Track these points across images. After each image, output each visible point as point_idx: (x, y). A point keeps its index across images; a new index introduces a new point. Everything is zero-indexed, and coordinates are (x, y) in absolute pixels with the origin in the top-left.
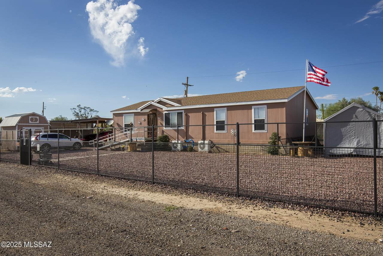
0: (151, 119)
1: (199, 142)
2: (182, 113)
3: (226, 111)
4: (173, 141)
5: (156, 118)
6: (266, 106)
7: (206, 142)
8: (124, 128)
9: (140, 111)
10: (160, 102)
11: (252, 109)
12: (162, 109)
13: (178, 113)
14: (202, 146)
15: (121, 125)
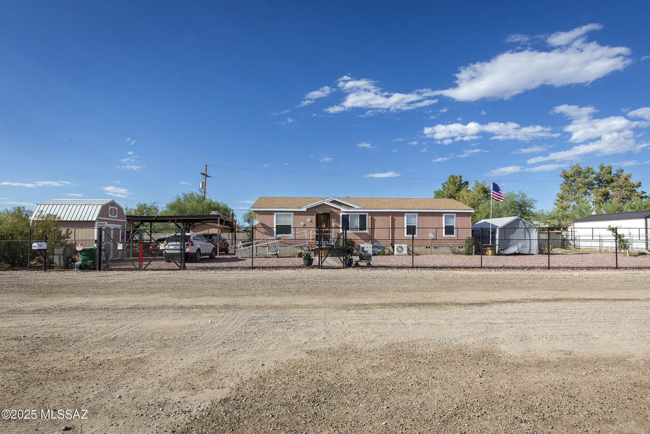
0: (322, 220)
1: (396, 246)
2: (366, 215)
3: (417, 217)
4: (362, 245)
5: (328, 220)
6: (455, 215)
7: (405, 246)
8: (275, 229)
9: (305, 210)
10: (334, 202)
11: (442, 216)
12: (340, 210)
13: (360, 216)
14: (400, 249)
15: (270, 226)
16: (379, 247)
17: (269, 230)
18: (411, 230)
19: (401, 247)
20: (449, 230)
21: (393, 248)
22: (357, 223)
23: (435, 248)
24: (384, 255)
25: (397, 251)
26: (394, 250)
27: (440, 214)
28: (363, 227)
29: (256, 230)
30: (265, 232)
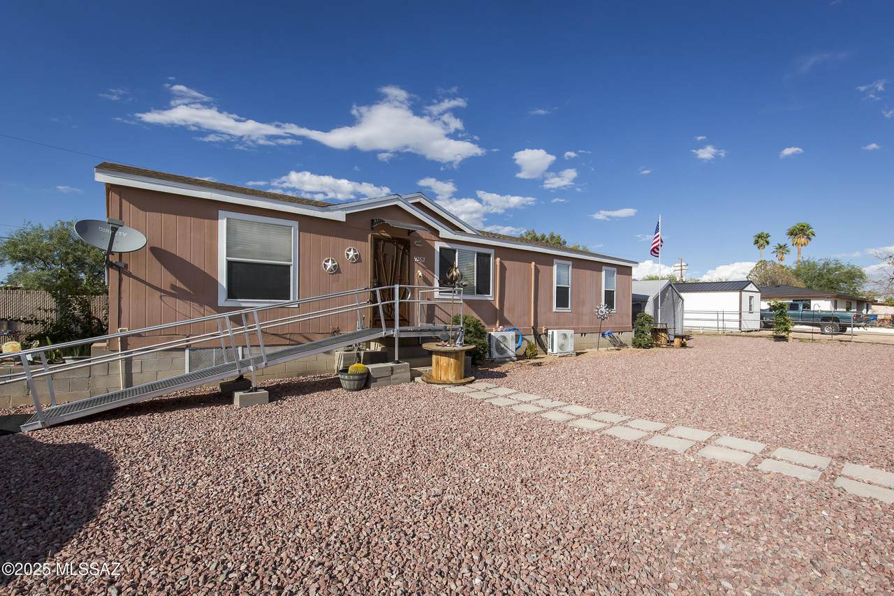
0: (389, 259)
1: (556, 333)
2: (489, 256)
3: (571, 268)
4: (496, 335)
5: (406, 258)
6: (616, 269)
7: (570, 333)
8: (222, 280)
9: (341, 217)
11: (602, 272)
12: (436, 232)
13: (479, 255)
14: (562, 342)
15: (197, 266)
17: (191, 282)
21: (537, 337)
22: (473, 274)
28: (483, 285)
29: (123, 276)
30: (173, 287)
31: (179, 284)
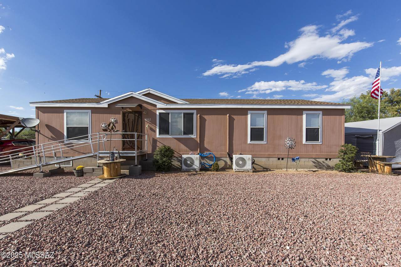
0: (131, 121)
1: (235, 157)
2: (193, 114)
3: (265, 116)
4: (184, 156)
5: (140, 119)
6: (321, 112)
7: (248, 157)
8: (65, 134)
9: (106, 106)
10: (148, 95)
11: (302, 115)
12: (155, 106)
13: (184, 114)
14: (241, 162)
15: (58, 129)
16: (211, 158)
17: (57, 135)
18: (257, 134)
19: (243, 160)
20: (312, 134)
21: (231, 159)
22: (181, 125)
23: (293, 160)
24: (217, 170)
25: (237, 164)
26: (232, 161)
27: (299, 112)
28: (188, 130)
29: (39, 134)
30: (52, 137)
31: (53, 136)
